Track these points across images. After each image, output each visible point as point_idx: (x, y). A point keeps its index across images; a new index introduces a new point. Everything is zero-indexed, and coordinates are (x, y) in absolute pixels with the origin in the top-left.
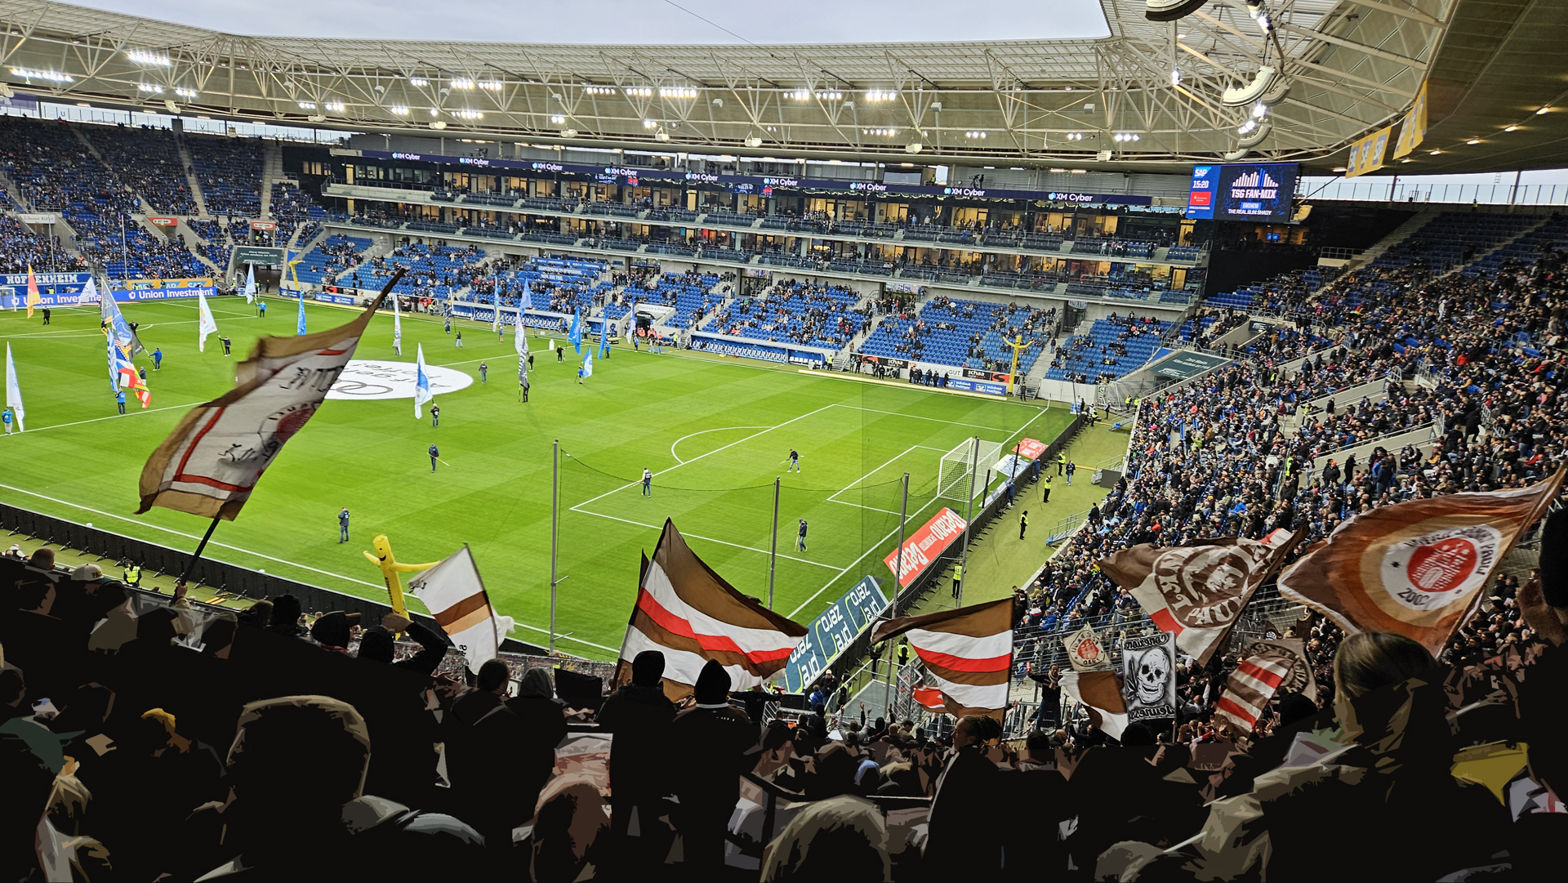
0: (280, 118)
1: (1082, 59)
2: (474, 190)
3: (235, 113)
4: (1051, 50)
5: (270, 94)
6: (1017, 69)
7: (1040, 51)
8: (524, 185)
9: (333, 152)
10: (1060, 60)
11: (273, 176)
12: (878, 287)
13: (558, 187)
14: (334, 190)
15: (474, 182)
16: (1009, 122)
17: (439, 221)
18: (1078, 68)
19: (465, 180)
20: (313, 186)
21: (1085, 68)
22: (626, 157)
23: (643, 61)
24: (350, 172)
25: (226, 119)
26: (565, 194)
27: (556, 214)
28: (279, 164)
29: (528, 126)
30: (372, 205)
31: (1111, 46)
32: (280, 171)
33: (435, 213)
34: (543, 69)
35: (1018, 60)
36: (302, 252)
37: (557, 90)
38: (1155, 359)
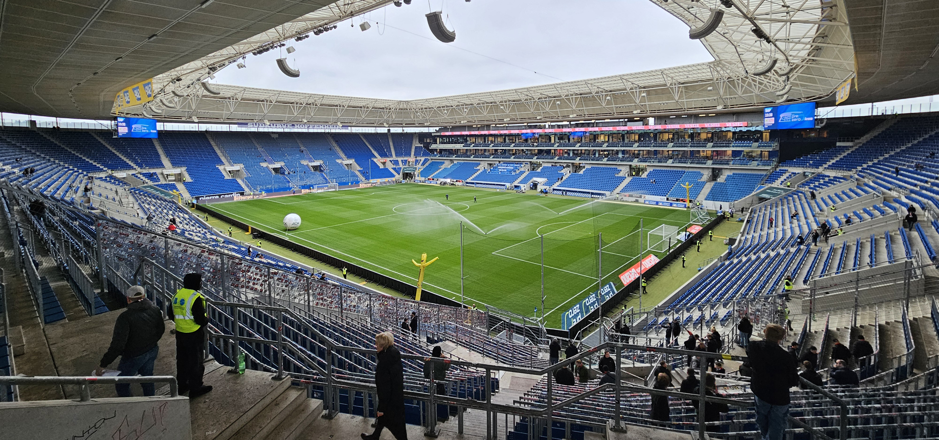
0: (417, 125)
1: (704, 71)
2: (477, 142)
3: (404, 125)
4: (690, 69)
5: (414, 118)
6: (677, 78)
7: (685, 69)
8: (493, 139)
9: (433, 134)
10: (695, 72)
11: (416, 144)
12: (628, 167)
13: (505, 139)
14: (433, 146)
15: (477, 140)
16: (677, 98)
17: (466, 154)
18: (704, 74)
19: (474, 139)
20: (427, 146)
21: (706, 74)
22: (528, 126)
23: (531, 92)
24: (438, 140)
25: (402, 127)
26: (507, 141)
27: (504, 148)
28: (418, 140)
29: (493, 119)
30: (445, 150)
31: (716, 64)
32: (418, 142)
33: (464, 151)
34: (498, 100)
35: (677, 74)
36: (422, 168)
37: (502, 105)
38: (757, 190)
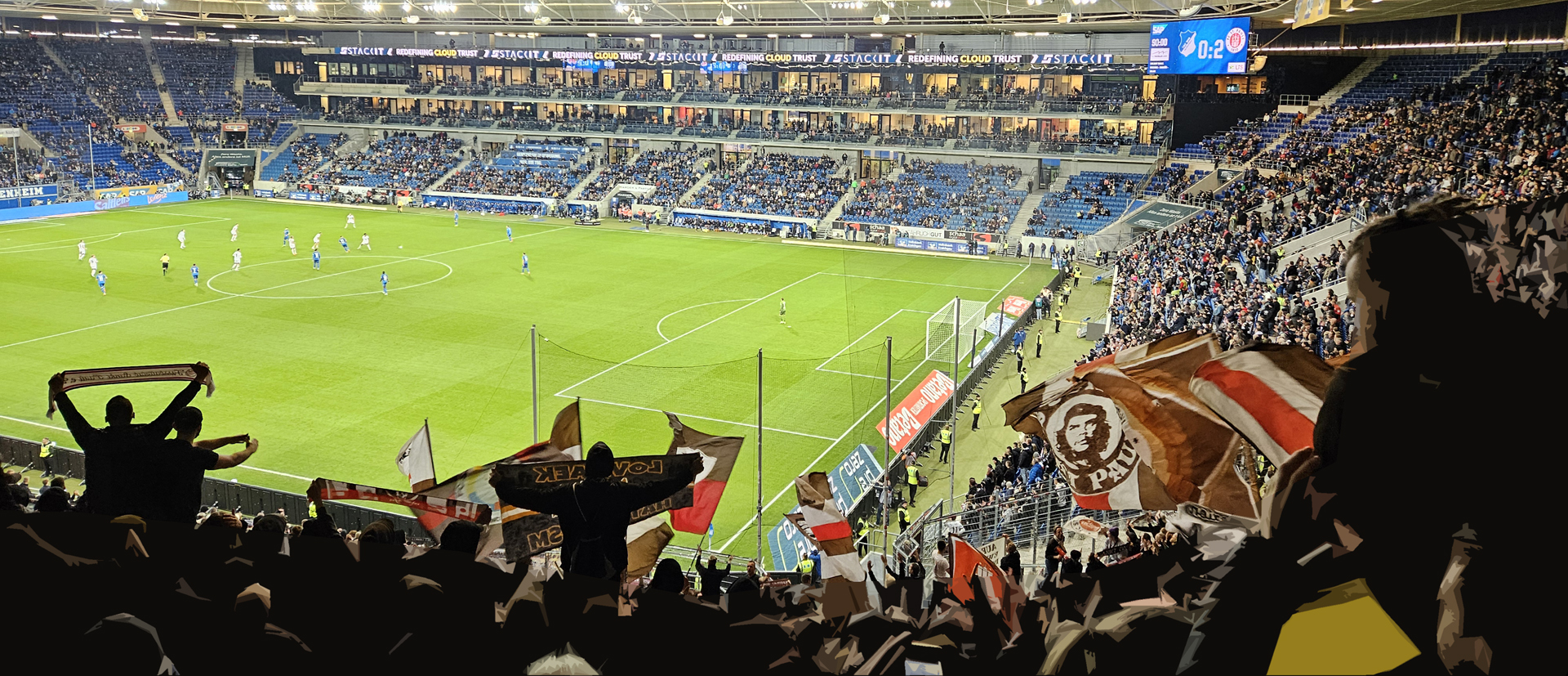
0: (251, 20)
3: (205, 18)
8: (499, 74)
9: (305, 52)
11: (248, 78)
12: (856, 155)
13: (533, 74)
14: (307, 88)
15: (449, 73)
17: (415, 114)
19: (441, 72)
20: (285, 84)
24: (322, 70)
26: (541, 80)
27: (532, 100)
28: (251, 68)
29: (501, 17)
30: (347, 100)
32: (251, 72)
33: (410, 105)
36: (276, 152)
38: (1130, 210)
